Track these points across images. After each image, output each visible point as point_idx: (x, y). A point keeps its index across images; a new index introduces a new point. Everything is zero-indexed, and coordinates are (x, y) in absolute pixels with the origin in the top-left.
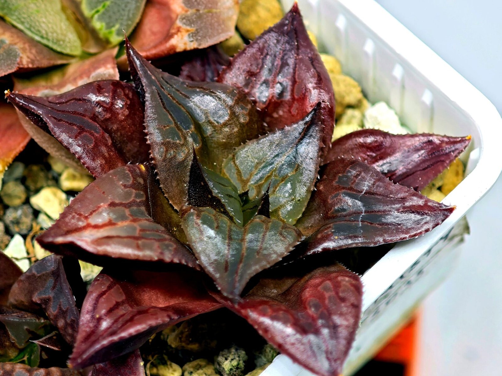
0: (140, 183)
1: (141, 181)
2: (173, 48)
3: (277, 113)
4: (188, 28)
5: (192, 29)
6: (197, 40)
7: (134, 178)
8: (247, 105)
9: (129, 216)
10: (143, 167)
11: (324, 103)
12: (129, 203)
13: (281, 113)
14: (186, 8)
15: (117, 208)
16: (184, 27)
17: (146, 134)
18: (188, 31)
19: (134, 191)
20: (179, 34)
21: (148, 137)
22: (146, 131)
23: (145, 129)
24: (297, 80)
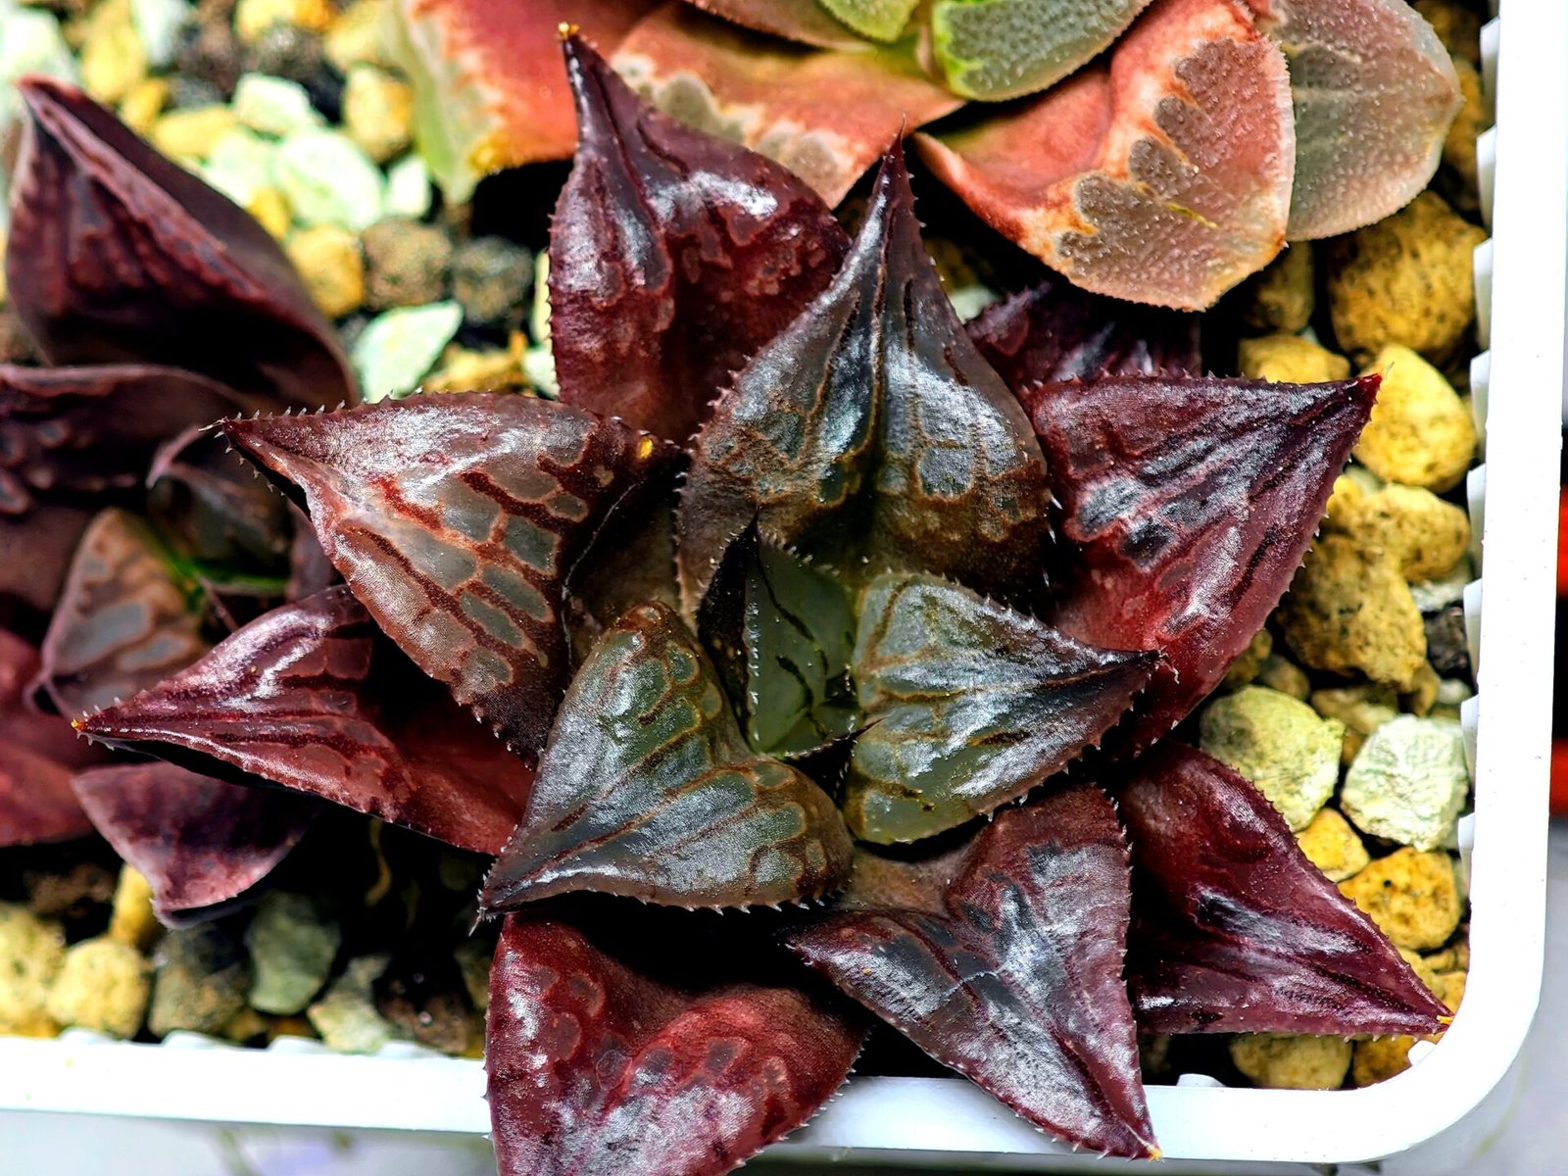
0: (595, 481)
1: (605, 477)
2: (1017, 230)
3: (1103, 576)
4: (1084, 219)
5: (1090, 226)
6: (1078, 261)
7: (585, 461)
8: (1025, 507)
9: (492, 533)
10: (646, 449)
11: (1163, 663)
12: (521, 504)
13: (1109, 584)
14: (1127, 167)
15: (482, 495)
16: (1076, 207)
17: (729, 383)
18: (1075, 224)
19: (559, 487)
20: (1054, 212)
21: (725, 392)
22: (736, 375)
23: (738, 369)
24: (1193, 552)
